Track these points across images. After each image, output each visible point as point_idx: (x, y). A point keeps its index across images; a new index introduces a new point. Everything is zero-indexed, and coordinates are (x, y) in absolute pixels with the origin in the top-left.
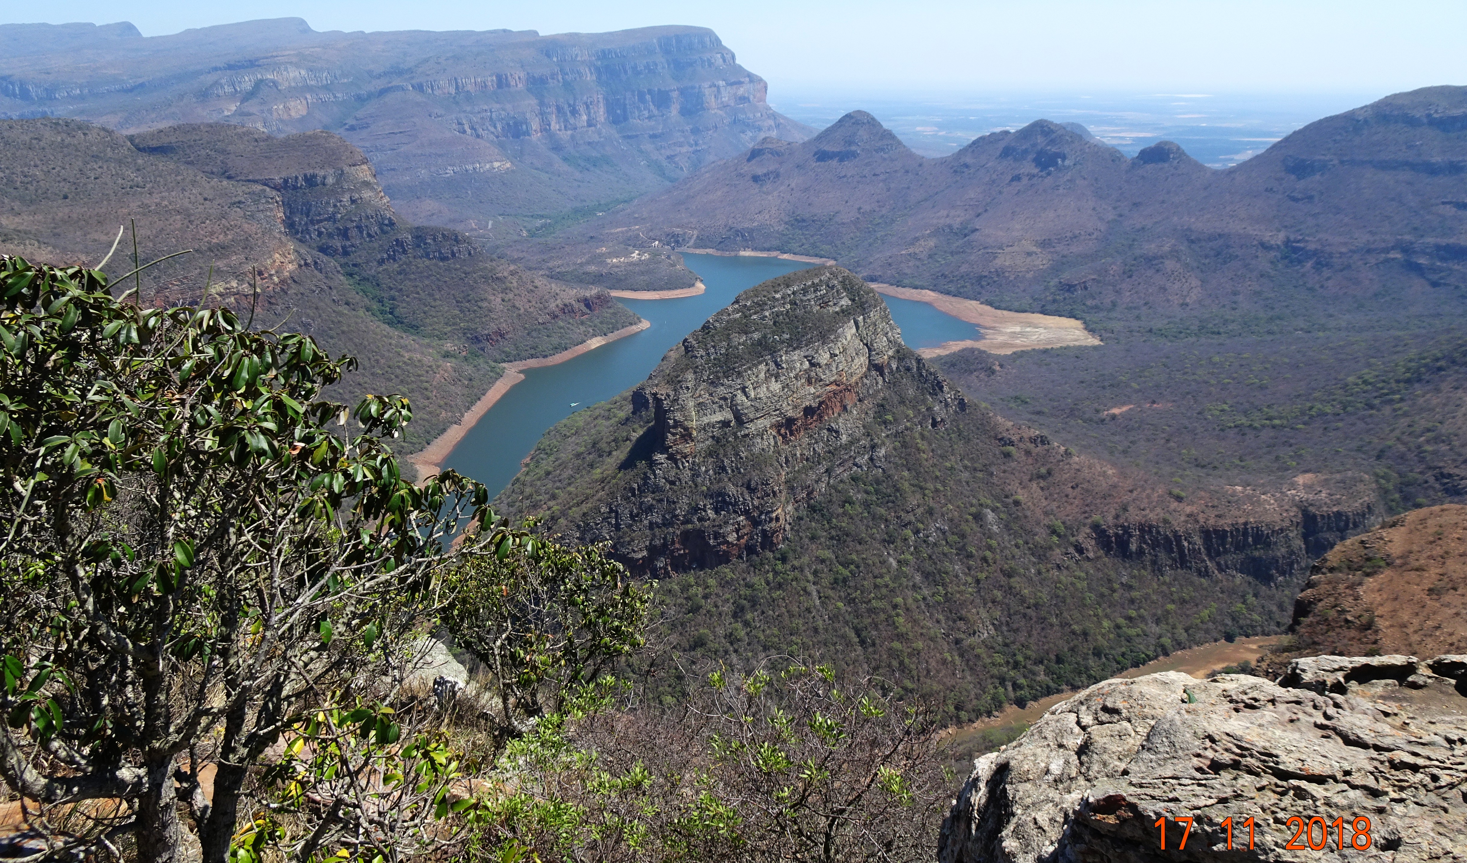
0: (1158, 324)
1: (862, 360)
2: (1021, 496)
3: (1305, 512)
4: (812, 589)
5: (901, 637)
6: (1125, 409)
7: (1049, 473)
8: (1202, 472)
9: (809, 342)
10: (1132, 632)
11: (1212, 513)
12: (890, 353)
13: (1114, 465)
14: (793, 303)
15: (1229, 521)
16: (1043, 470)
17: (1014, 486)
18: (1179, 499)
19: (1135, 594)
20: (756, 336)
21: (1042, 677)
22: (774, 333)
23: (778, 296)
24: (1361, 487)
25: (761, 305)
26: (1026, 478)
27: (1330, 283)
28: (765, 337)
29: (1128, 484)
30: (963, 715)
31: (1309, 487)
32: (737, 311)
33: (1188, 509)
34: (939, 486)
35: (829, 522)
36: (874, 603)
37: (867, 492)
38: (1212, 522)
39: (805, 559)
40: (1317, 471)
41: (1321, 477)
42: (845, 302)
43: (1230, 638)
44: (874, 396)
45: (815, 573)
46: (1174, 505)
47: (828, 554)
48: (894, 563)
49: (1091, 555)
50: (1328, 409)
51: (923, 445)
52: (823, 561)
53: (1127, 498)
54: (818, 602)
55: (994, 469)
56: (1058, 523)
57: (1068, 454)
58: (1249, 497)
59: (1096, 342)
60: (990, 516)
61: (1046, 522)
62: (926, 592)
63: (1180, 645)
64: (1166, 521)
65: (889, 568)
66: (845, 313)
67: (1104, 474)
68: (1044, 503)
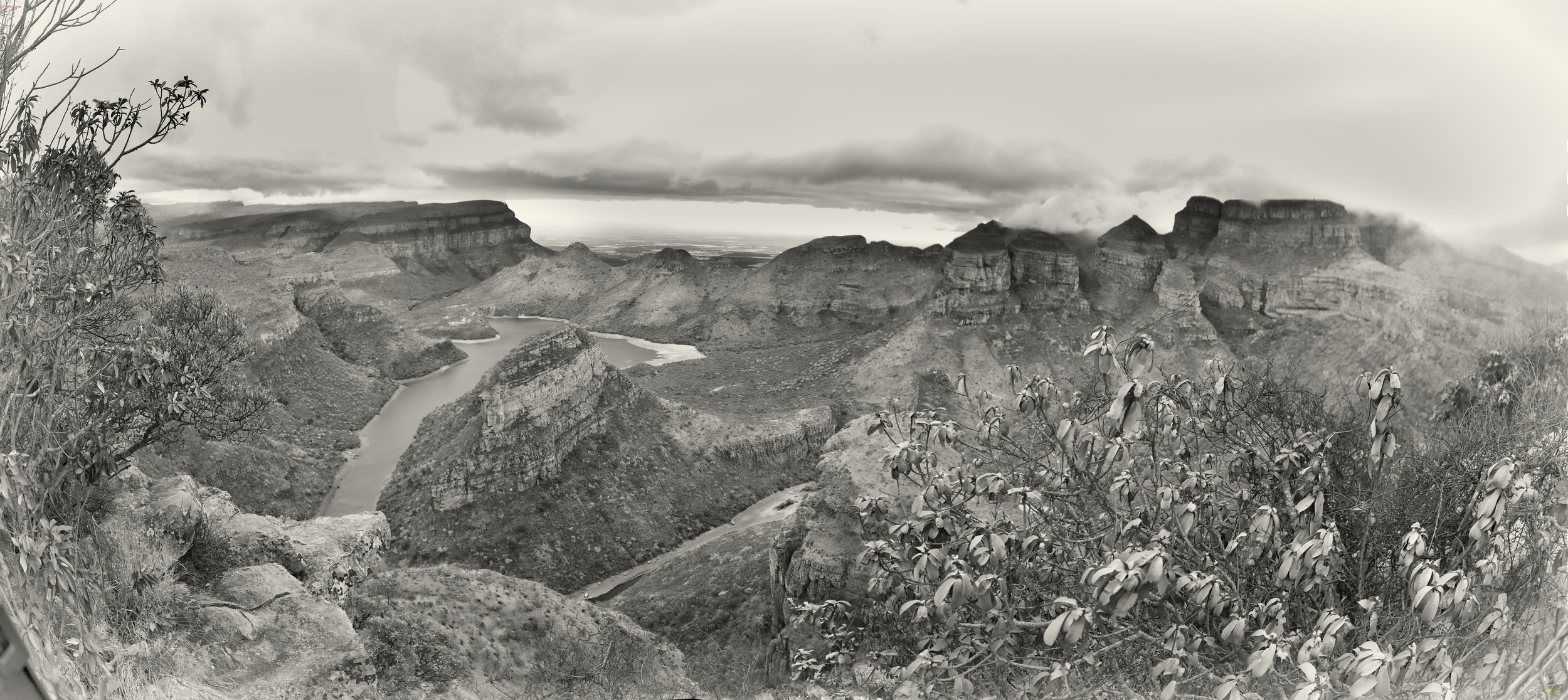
0: (731, 346)
1: (590, 372)
2: (677, 437)
3: (804, 426)
4: (576, 496)
5: (626, 516)
6: (720, 388)
7: (690, 423)
8: (759, 415)
9: (561, 365)
10: (738, 496)
11: (766, 434)
12: (604, 368)
13: (719, 417)
14: (551, 344)
15: (774, 436)
16: (686, 423)
17: (673, 432)
18: (752, 429)
19: (737, 478)
20: (533, 362)
21: (699, 525)
22: (542, 361)
23: (543, 340)
24: (826, 412)
25: (534, 346)
26: (678, 428)
27: (801, 322)
28: (537, 362)
29: (727, 425)
30: (663, 549)
31: (805, 415)
32: (522, 349)
33: (756, 434)
34: (635, 437)
35: (581, 461)
36: (611, 501)
37: (599, 444)
38: (767, 438)
39: (571, 482)
40: (808, 407)
41: (810, 410)
42: (579, 342)
43: (781, 489)
44: (597, 392)
45: (577, 488)
46: (749, 432)
47: (582, 478)
48: (617, 479)
49: (714, 462)
50: (808, 379)
51: (624, 415)
52: (580, 482)
53: (727, 432)
54: (581, 504)
55: (662, 425)
56: (697, 448)
57: (697, 413)
58: (781, 424)
59: (703, 356)
60: (663, 449)
61: (691, 448)
62: (636, 492)
63: (760, 497)
64: (747, 441)
65: (615, 482)
66: (579, 348)
67: (716, 422)
68: (689, 439)
